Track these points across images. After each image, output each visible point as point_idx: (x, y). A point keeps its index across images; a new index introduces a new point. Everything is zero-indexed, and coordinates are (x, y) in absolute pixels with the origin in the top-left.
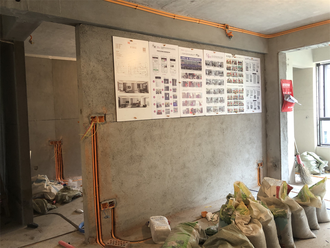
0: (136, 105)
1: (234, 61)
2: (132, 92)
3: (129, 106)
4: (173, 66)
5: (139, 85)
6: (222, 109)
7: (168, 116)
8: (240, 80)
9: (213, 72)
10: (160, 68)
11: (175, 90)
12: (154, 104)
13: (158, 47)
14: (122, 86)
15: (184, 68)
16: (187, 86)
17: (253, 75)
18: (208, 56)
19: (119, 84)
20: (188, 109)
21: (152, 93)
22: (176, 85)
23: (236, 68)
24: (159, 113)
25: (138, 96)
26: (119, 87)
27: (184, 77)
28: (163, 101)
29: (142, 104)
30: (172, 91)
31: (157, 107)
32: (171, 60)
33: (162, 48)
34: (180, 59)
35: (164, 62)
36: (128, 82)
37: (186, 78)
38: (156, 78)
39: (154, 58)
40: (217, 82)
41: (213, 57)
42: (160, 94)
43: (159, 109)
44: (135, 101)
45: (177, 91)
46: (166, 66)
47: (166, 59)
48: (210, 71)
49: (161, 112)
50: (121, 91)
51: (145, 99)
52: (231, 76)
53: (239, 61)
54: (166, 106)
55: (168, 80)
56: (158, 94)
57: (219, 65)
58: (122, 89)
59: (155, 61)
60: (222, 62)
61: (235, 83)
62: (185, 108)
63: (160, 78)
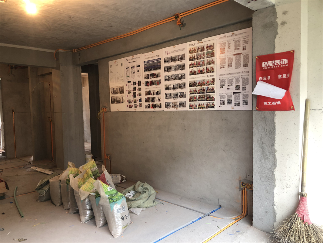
0: (119, 102)
1: (200, 47)
2: (117, 93)
3: (116, 103)
4: (138, 71)
5: (119, 88)
6: (182, 105)
7: (136, 110)
8: (209, 68)
9: (172, 68)
10: (130, 74)
11: (140, 90)
12: (127, 101)
13: (129, 60)
14: (112, 90)
15: (146, 71)
16: (149, 85)
17: (234, 57)
18: (167, 53)
19: (111, 89)
20: (149, 104)
21: (126, 93)
22: (141, 86)
23: (203, 56)
24: (130, 107)
25: (119, 96)
26: (111, 91)
27: (147, 78)
28: (132, 98)
29: (121, 101)
30: (138, 90)
31: (129, 103)
32: (137, 66)
33: (132, 59)
34: (143, 64)
35: (133, 70)
36: (115, 88)
37: (148, 78)
38: (128, 82)
39: (126, 68)
40: (177, 77)
41: (172, 52)
42: (130, 94)
43: (130, 104)
44: (118, 99)
45: (142, 90)
46: (134, 72)
47: (134, 67)
48: (170, 67)
49: (131, 107)
50: (112, 93)
51: (122, 97)
52: (196, 66)
53: (209, 45)
54: (134, 102)
55: (135, 83)
56: (129, 94)
57: (180, 58)
58: (112, 92)
59: (127, 70)
60: (183, 55)
61: (201, 74)
62: (147, 103)
63: (130, 82)
